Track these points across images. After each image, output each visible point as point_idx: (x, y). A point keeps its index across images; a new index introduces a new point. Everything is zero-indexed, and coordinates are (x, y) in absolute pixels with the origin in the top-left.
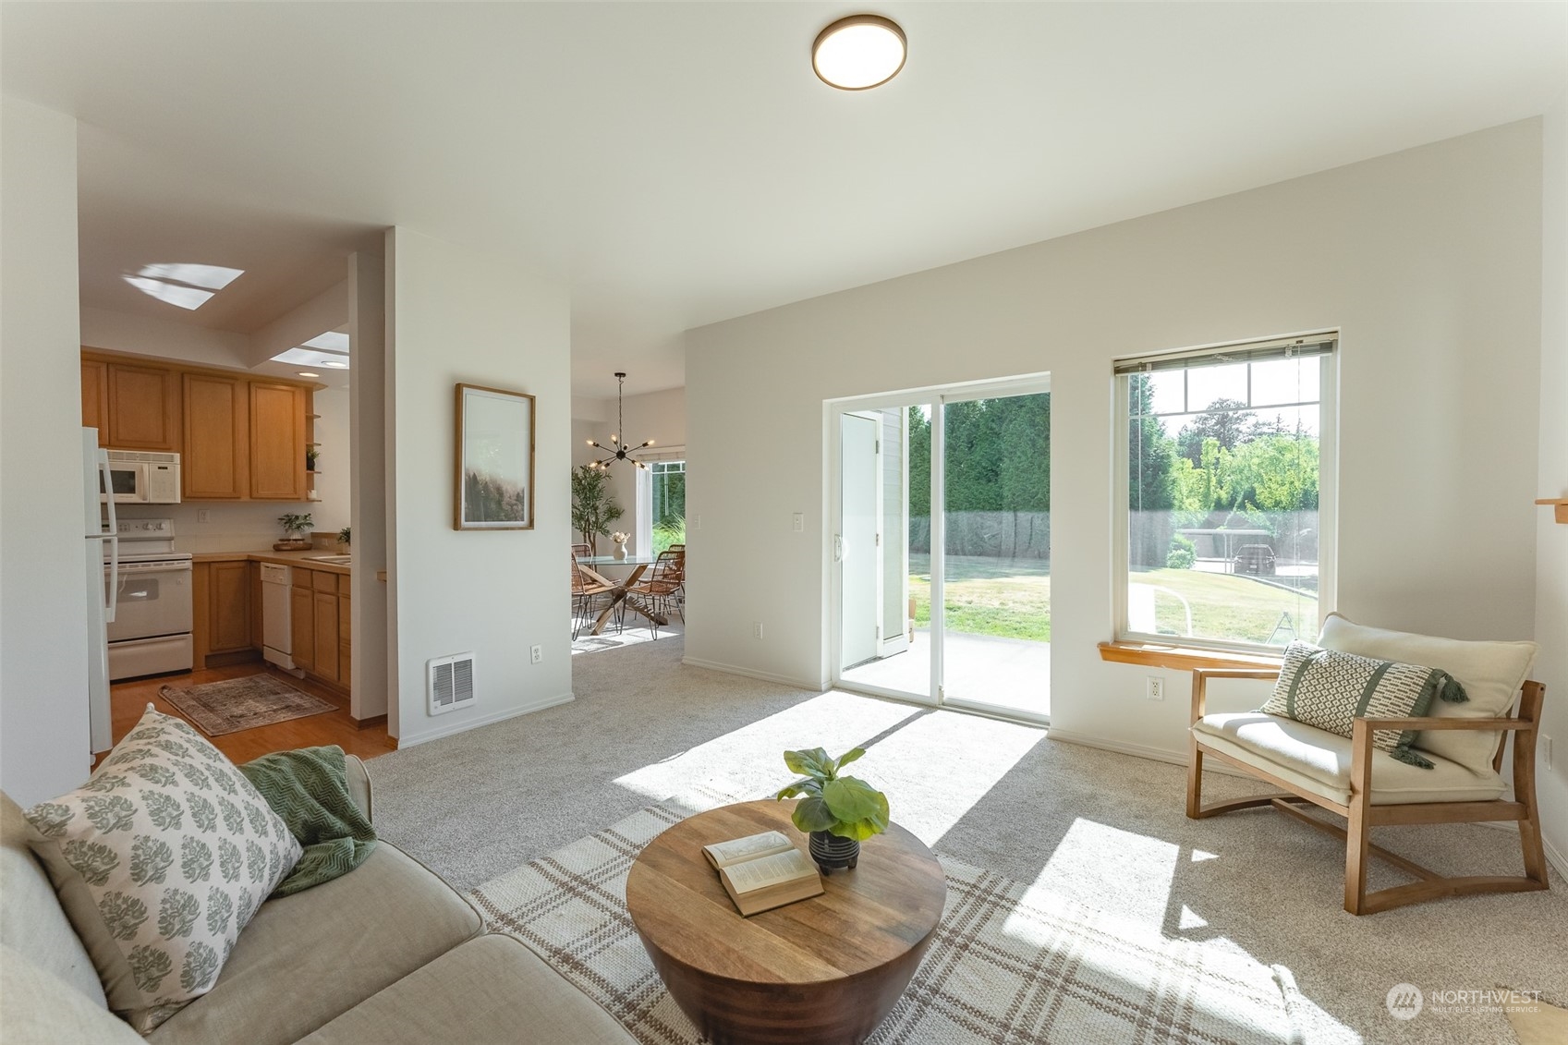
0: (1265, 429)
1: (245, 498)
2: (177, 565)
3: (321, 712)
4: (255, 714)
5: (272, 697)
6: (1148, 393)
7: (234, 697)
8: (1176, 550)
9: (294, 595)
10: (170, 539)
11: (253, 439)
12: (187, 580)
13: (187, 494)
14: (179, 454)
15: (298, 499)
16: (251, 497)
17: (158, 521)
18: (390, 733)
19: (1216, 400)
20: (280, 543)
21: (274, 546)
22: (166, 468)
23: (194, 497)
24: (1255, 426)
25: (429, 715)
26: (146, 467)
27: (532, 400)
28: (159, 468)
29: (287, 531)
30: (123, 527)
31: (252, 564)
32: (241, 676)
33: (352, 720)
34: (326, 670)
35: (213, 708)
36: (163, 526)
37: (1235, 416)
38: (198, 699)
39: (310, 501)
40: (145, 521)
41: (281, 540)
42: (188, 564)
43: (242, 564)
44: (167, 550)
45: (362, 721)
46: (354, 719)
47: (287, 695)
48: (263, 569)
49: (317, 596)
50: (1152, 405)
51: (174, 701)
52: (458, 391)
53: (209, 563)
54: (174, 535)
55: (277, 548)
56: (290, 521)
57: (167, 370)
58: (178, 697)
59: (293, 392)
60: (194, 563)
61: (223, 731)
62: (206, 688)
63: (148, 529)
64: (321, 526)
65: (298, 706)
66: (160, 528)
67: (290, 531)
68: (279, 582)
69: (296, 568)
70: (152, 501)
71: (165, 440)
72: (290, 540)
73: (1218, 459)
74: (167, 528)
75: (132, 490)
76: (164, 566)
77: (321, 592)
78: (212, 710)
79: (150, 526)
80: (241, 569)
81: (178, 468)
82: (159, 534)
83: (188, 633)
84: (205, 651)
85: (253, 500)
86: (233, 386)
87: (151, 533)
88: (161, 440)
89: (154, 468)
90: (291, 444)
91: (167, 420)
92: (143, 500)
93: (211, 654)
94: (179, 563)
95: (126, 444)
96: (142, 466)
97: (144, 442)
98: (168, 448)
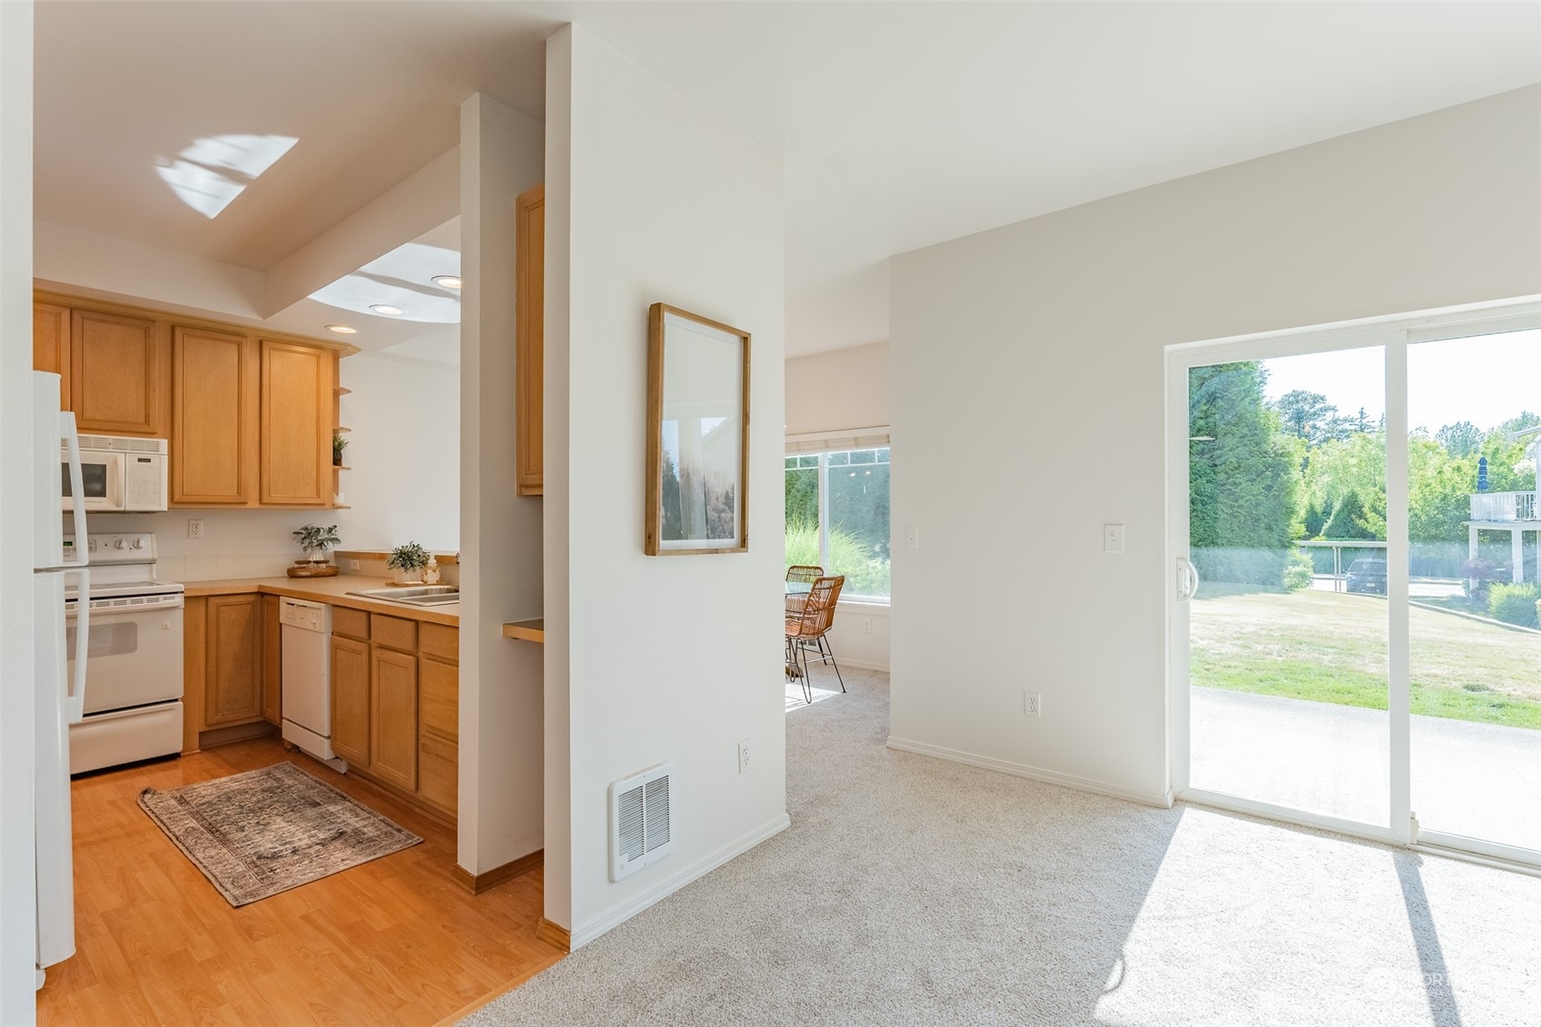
0: (1347, 426)
1: (253, 503)
2: (163, 602)
3: (398, 847)
4: (295, 852)
5: (310, 812)
6: (1258, 380)
7: (252, 811)
8: (1294, 565)
9: (334, 649)
10: (151, 562)
11: (265, 420)
12: (176, 622)
13: (177, 498)
14: (166, 441)
15: (323, 504)
16: (261, 502)
17: (136, 537)
18: (550, 914)
19: (1290, 392)
20: (296, 566)
21: (288, 571)
22: (149, 460)
23: (185, 503)
24: (1335, 422)
25: (611, 880)
26: (121, 458)
27: (745, 340)
28: (140, 460)
29: (305, 549)
31: (265, 599)
32: (256, 768)
33: (461, 874)
34: (394, 767)
35: (224, 835)
36: (142, 543)
37: (1312, 410)
38: (196, 815)
39: (335, 507)
40: (119, 537)
41: (297, 562)
42: (178, 600)
43: (250, 598)
44: (145, 578)
45: (481, 878)
46: (465, 872)
47: (332, 808)
48: (283, 607)
49: (376, 653)
50: (1264, 393)
51: (164, 818)
52: (654, 317)
53: (207, 597)
54: (156, 556)
55: (292, 574)
56: (309, 536)
57: (153, 321)
58: (167, 809)
59: (318, 357)
60: (185, 598)
61: (251, 895)
62: (206, 790)
63: (122, 548)
64: (350, 542)
65: (357, 832)
66: (137, 546)
67: (309, 550)
68: (310, 627)
69: (337, 607)
70: (127, 509)
71: (147, 421)
72: (310, 562)
73: (1306, 459)
74: (148, 546)
75: (102, 493)
76: (145, 603)
77: (382, 647)
78: (224, 840)
79: (124, 544)
80: (249, 606)
81: (165, 460)
82: (136, 555)
83: (176, 700)
84: (199, 726)
85: (262, 507)
86: (239, 346)
87: (125, 554)
88: (142, 420)
89: (132, 459)
90: (314, 428)
91: (151, 392)
92: (117, 506)
93: (207, 729)
94: (165, 599)
95: (95, 425)
96: (116, 458)
97: (119, 422)
98: (150, 431)
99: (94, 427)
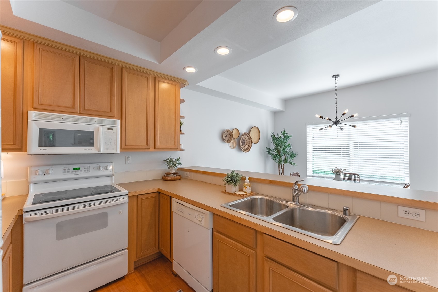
1: (152, 149)
2: (120, 201)
10: (112, 176)
11: (157, 112)
13: (123, 147)
14: (119, 120)
15: (177, 149)
16: (155, 148)
17: (106, 165)
20: (166, 175)
21: (163, 177)
22: (112, 129)
23: (126, 149)
26: (100, 128)
28: (109, 129)
29: (169, 168)
30: (86, 169)
31: (161, 195)
36: (109, 167)
39: (180, 150)
40: (99, 165)
42: (126, 199)
43: (155, 195)
44: (109, 183)
48: (174, 203)
53: (137, 196)
54: (114, 173)
55: (164, 179)
56: (170, 162)
57: (114, 64)
59: (175, 85)
60: (129, 198)
63: (100, 170)
66: (106, 168)
68: (197, 221)
70: (103, 152)
71: (111, 111)
72: (171, 174)
74: (111, 168)
75: (92, 144)
76: (112, 202)
79: (101, 168)
80: (154, 198)
81: (119, 129)
82: (106, 173)
83: (124, 249)
84: (134, 259)
85: (155, 150)
86: (147, 78)
87: (102, 173)
88: (109, 110)
89: (105, 129)
90: (174, 116)
91: (113, 97)
92: (99, 151)
93: (138, 260)
94: (120, 199)
95: (90, 113)
96: (98, 128)
97: (100, 111)
98: (113, 116)
99: (89, 113)
